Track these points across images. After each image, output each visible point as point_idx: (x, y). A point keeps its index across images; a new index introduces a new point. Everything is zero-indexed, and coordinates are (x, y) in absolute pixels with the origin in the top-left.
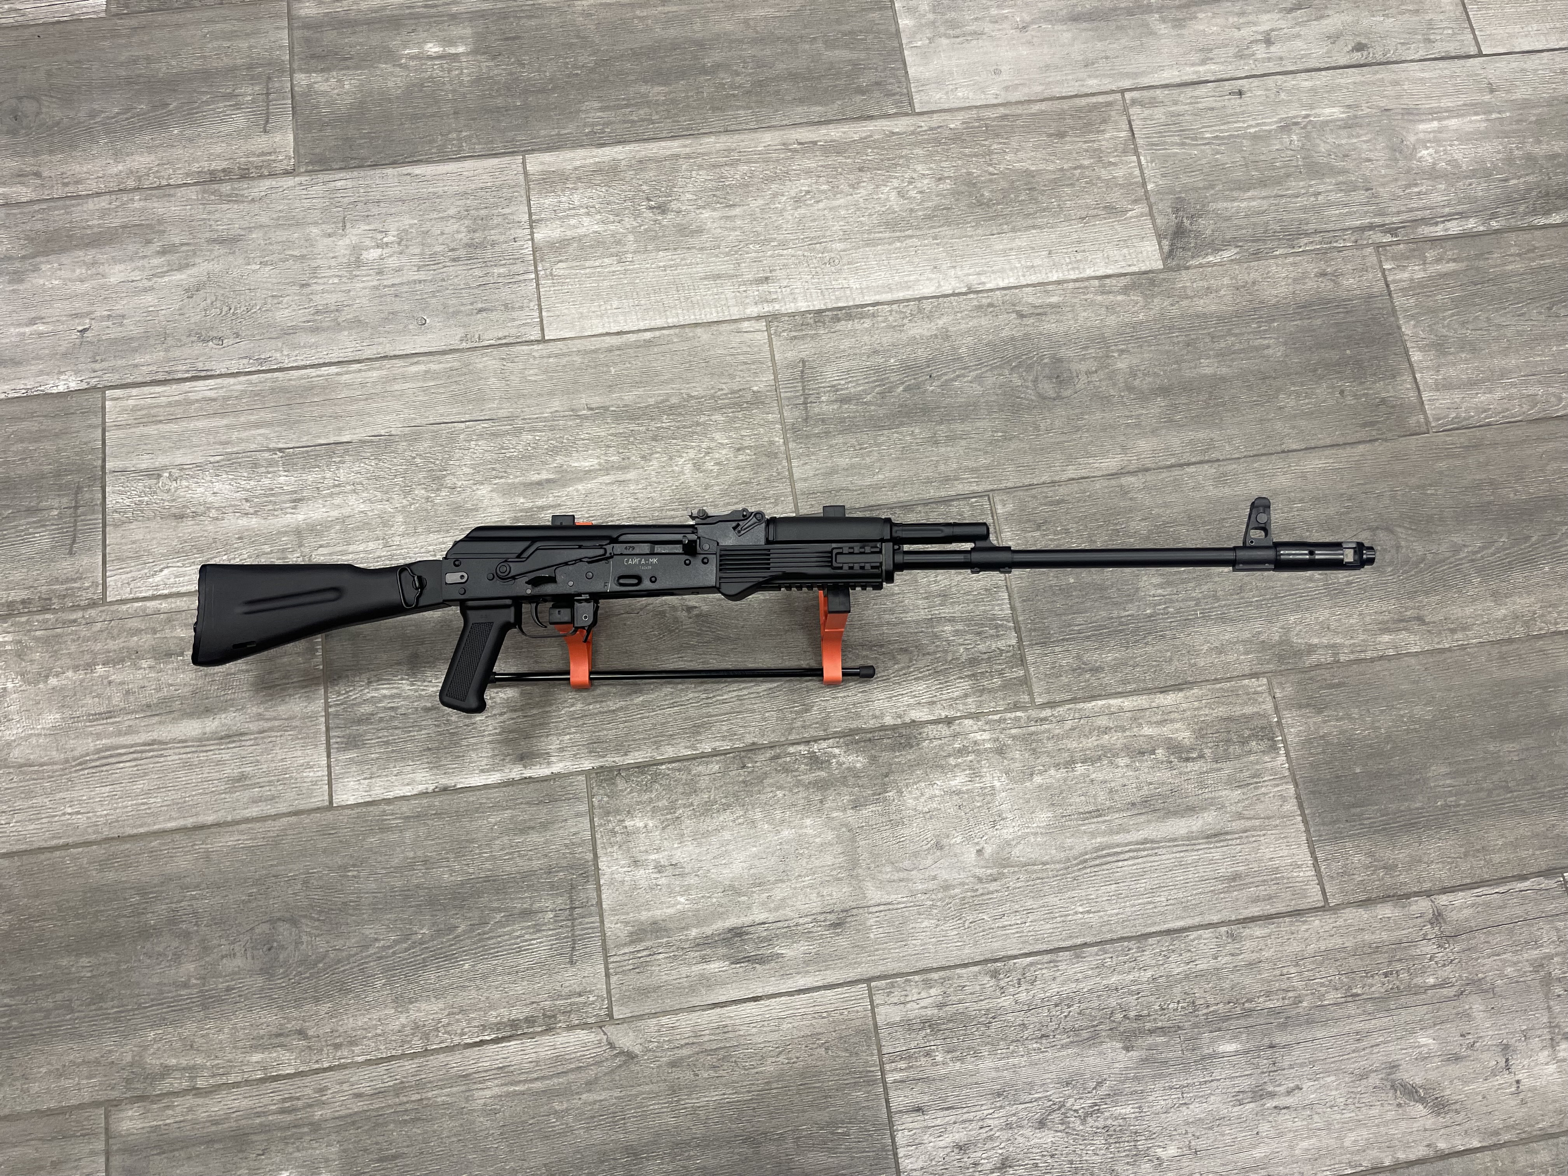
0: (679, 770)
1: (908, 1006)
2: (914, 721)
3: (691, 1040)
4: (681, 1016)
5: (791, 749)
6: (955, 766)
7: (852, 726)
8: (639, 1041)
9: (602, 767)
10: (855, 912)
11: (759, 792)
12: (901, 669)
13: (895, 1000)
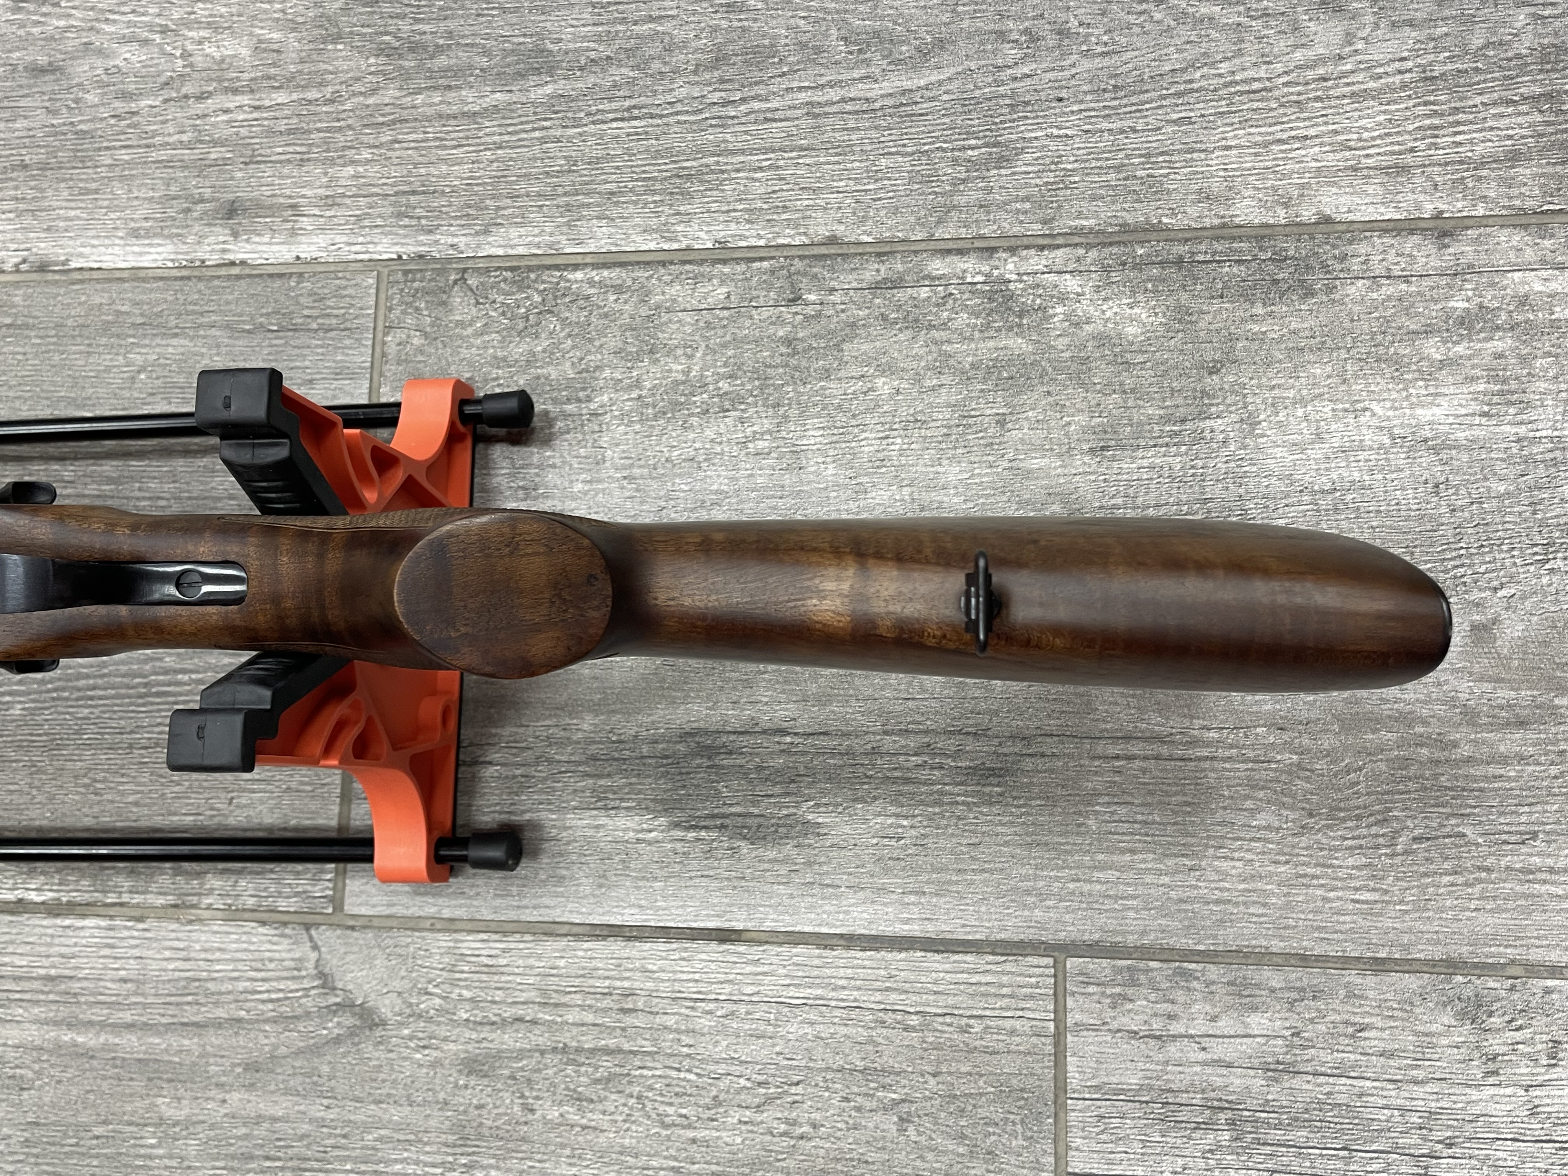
0: (618, 289)
1: (1173, 1050)
2: (1327, 220)
3: (529, 1013)
4: (512, 943)
5: (938, 266)
6: (1442, 364)
7: (1130, 219)
8: (397, 985)
9: (421, 257)
10: (1050, 746)
11: (827, 374)
12: (1313, 65)
13: (1133, 1023)
